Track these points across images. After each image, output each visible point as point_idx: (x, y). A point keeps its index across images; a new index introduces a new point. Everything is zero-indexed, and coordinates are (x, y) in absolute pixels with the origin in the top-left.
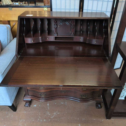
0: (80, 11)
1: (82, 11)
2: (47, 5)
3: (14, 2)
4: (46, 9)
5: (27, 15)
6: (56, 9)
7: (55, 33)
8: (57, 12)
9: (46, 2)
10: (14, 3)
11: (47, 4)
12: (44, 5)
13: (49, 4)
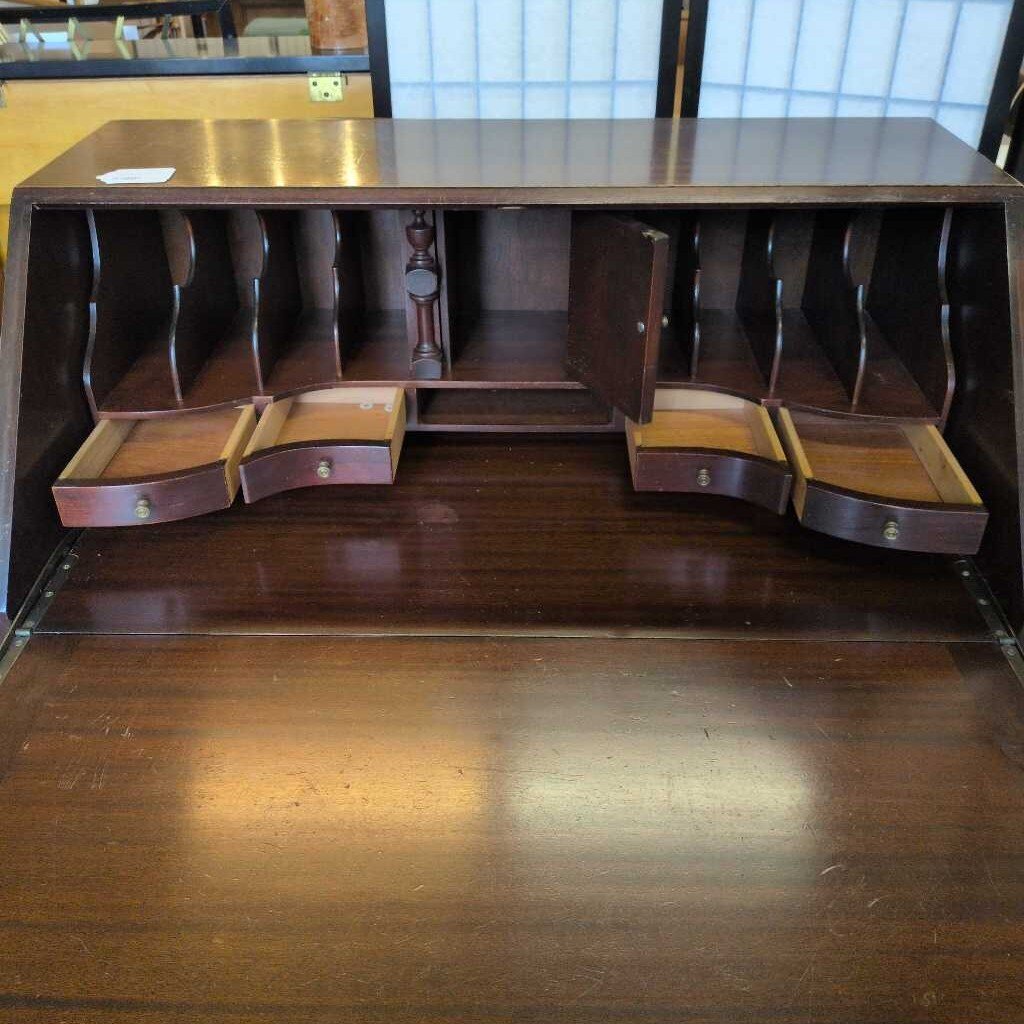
0: (664, 108)
1: (691, 108)
2: (339, 46)
3: (24, 24)
4: (327, 87)
5: (111, 178)
6: (430, 85)
7: (417, 351)
8: (435, 128)
9: (332, 18)
10: (31, 38)
11: (343, 35)
12: (316, 51)
13: (362, 40)
